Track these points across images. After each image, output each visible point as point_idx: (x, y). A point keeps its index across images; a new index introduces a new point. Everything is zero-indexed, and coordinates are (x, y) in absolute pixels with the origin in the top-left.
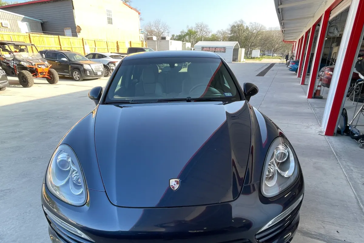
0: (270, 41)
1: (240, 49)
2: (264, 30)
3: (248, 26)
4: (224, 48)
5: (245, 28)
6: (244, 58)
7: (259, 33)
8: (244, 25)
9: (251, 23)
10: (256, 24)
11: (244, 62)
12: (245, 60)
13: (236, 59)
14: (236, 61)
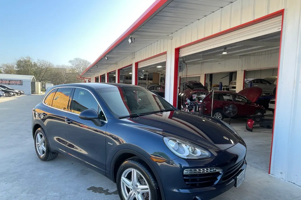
0: (60, 77)
1: (36, 83)
2: (53, 67)
3: (36, 63)
4: (20, 81)
5: (33, 64)
6: (42, 91)
7: (48, 69)
8: (31, 61)
9: (39, 60)
10: (44, 61)
11: (41, 94)
12: (41, 92)
13: (33, 92)
14: (34, 94)
